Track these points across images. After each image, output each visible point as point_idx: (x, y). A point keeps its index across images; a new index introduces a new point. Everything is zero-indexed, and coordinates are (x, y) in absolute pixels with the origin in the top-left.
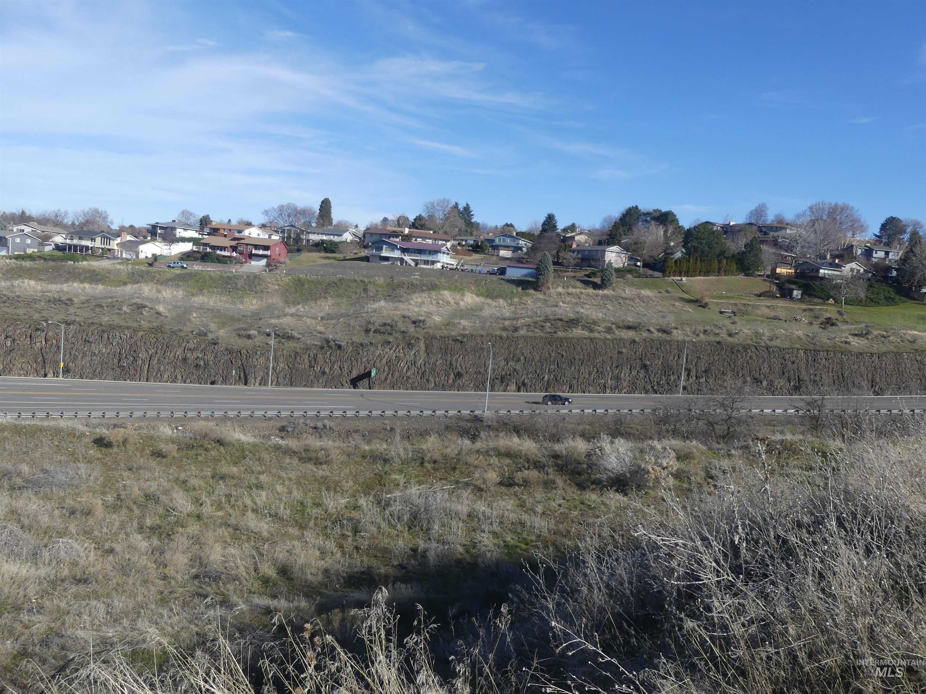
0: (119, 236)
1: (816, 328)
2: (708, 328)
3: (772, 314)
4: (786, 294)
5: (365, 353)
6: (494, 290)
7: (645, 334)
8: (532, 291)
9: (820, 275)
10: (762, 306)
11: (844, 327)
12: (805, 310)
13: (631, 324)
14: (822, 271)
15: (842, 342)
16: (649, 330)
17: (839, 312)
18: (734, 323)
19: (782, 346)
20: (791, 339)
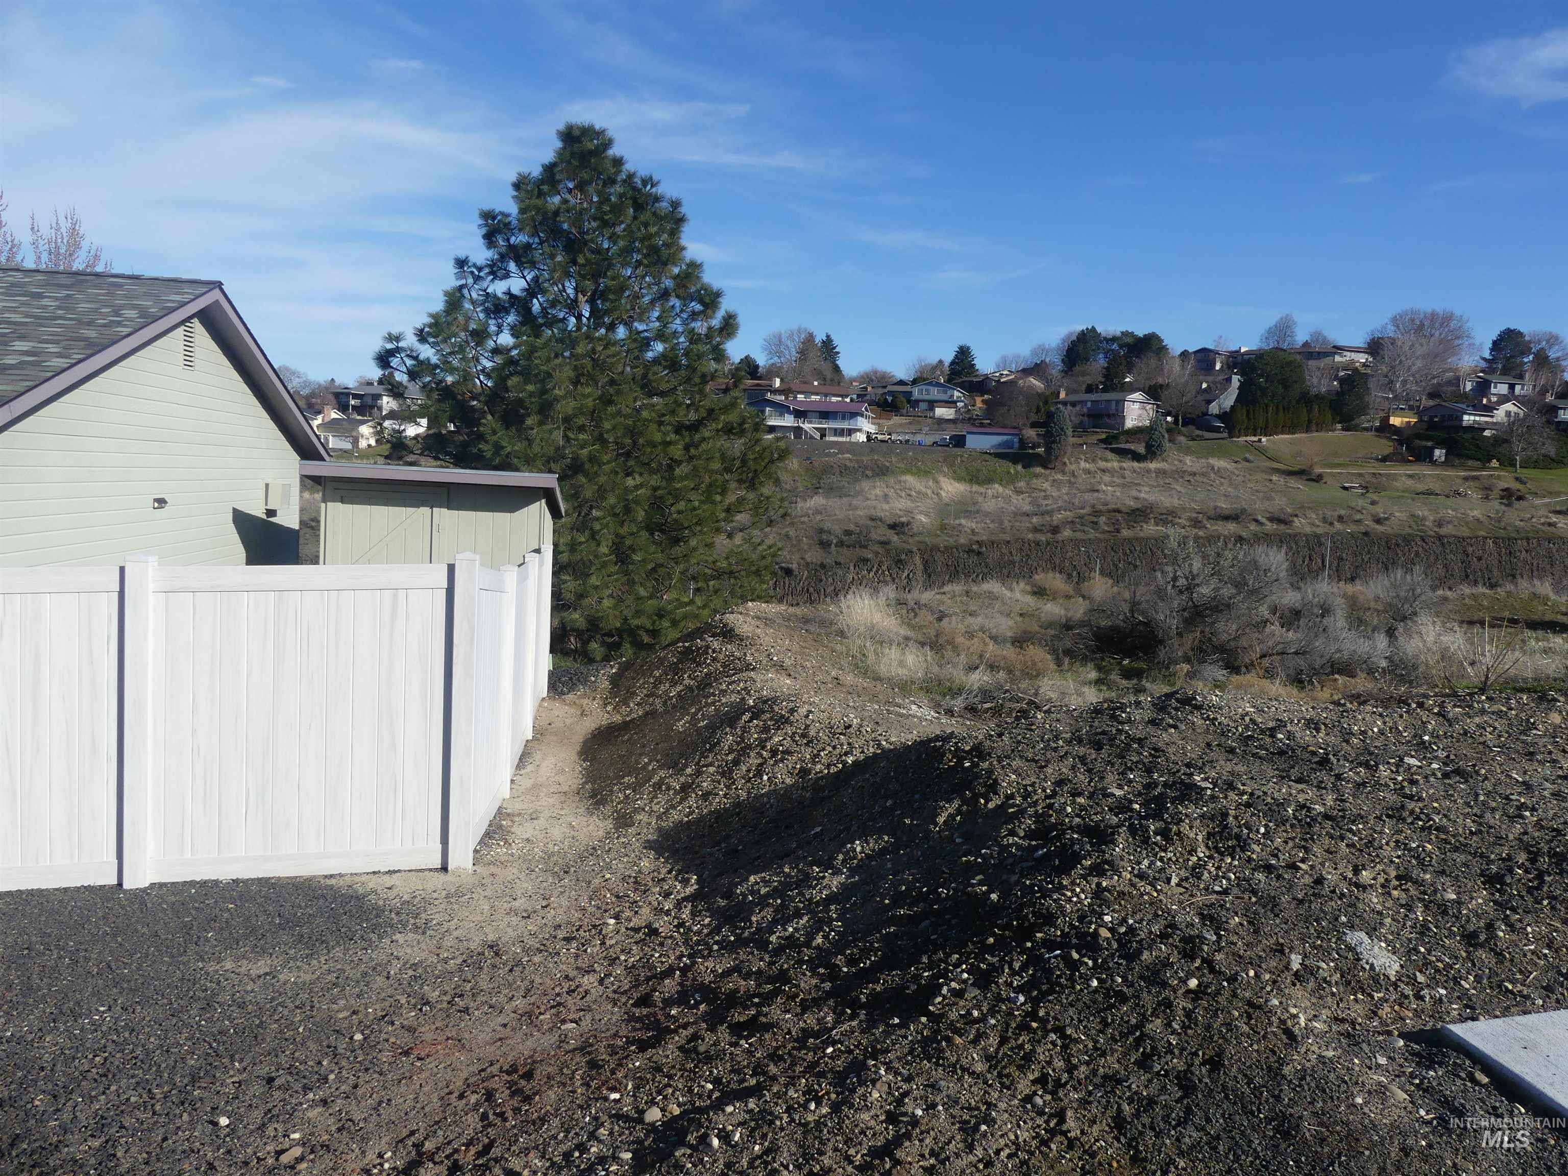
0: (319, 413)
1: (1495, 504)
2: (1342, 512)
3: (1421, 487)
4: (1424, 457)
5: (830, 580)
6: (978, 471)
7: (1253, 527)
8: (1039, 470)
9: (1464, 424)
10: (1400, 475)
11: (1538, 502)
12: (1466, 479)
13: (1227, 513)
14: (1466, 417)
15: (1543, 524)
16: (1256, 521)
17: (1517, 479)
18: (1373, 503)
19: (1459, 534)
20: (1467, 523)
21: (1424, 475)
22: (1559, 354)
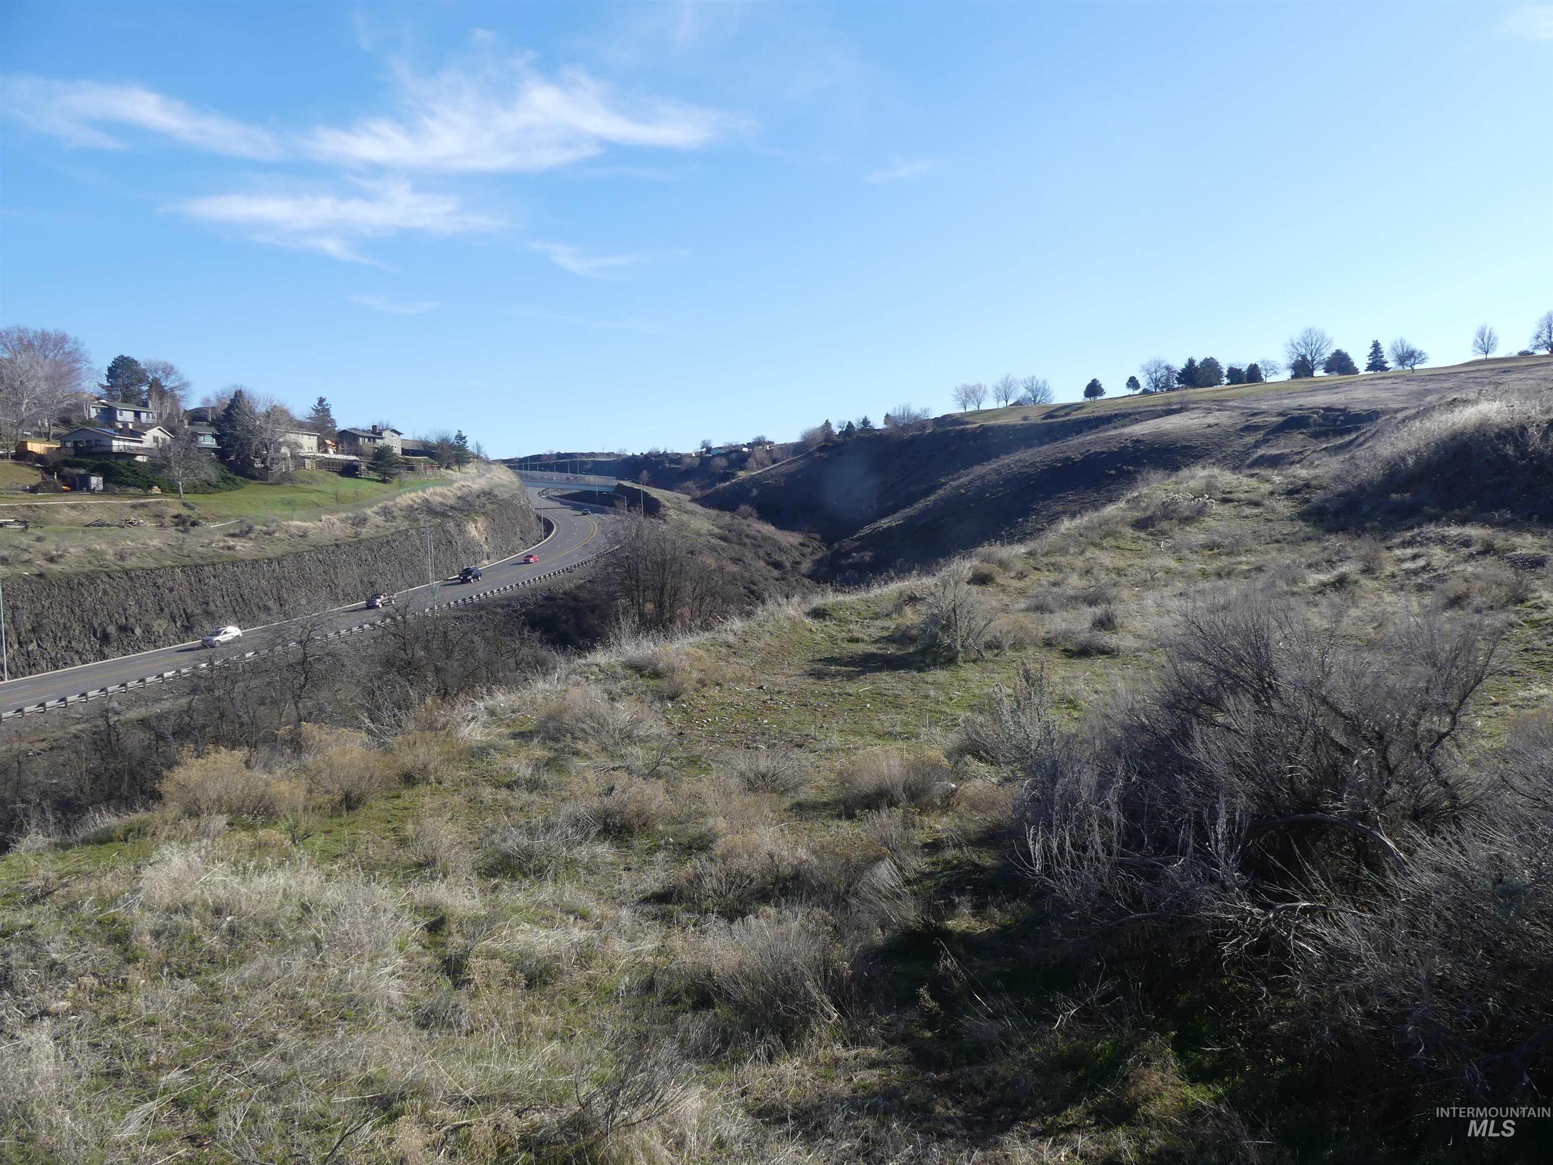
1: (172, 531)
2: (5, 553)
3: (88, 518)
4: (79, 485)
9: (115, 449)
11: (211, 526)
12: (134, 507)
14: (115, 443)
15: (223, 548)
17: (184, 505)
18: (39, 539)
19: (145, 566)
20: (150, 554)
21: (89, 505)
22: (177, 384)
